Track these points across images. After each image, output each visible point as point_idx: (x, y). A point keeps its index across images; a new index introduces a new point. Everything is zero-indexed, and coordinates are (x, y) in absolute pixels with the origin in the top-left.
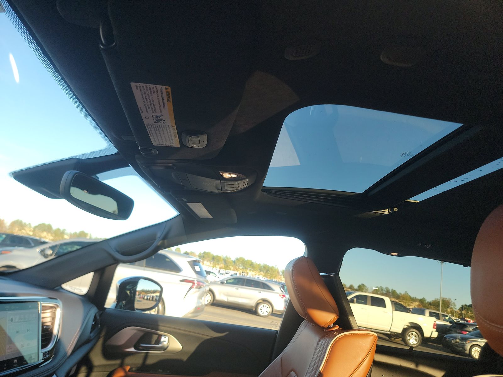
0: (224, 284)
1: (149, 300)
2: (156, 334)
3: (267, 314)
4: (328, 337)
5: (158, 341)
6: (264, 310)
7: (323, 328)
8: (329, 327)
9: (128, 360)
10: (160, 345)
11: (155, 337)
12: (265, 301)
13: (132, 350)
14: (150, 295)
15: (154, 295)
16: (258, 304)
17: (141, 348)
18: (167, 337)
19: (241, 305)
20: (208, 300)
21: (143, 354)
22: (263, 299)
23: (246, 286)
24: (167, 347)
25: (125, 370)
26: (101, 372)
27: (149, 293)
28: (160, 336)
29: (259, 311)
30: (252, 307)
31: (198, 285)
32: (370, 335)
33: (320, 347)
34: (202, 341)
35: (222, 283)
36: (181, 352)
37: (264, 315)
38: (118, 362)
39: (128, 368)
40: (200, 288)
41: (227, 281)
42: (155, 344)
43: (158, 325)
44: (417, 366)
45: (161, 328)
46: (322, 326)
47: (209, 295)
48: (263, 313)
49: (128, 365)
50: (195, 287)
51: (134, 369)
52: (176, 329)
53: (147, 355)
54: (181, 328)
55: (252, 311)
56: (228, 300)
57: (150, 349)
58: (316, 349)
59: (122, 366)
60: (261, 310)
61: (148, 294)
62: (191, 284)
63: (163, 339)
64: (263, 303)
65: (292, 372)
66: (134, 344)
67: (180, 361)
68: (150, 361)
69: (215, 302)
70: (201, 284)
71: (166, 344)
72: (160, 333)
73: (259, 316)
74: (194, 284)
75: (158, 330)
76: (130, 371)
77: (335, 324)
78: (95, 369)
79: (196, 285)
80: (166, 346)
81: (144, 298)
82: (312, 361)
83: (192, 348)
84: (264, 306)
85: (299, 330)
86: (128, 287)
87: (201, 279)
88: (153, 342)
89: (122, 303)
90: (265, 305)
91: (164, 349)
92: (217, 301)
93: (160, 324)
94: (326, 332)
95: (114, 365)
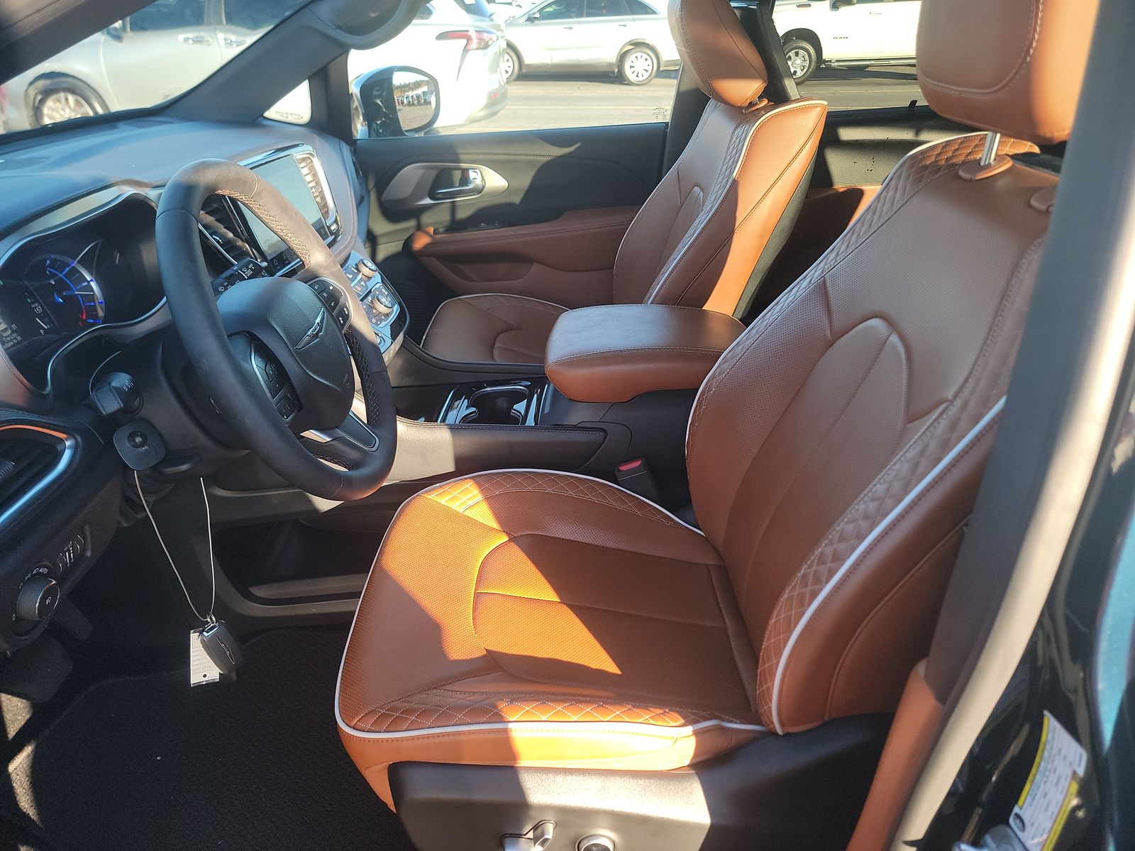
0: (536, 22)
1: (413, 104)
2: (458, 169)
3: (647, 75)
4: (747, 122)
5: (465, 180)
6: (638, 67)
7: (741, 108)
8: (751, 104)
9: (426, 218)
10: (471, 186)
11: (457, 175)
12: (638, 45)
13: (428, 201)
14: (410, 94)
15: (419, 91)
16: (623, 56)
17: (439, 196)
18: (478, 171)
19: (584, 66)
20: (508, 69)
21: (448, 205)
22: (632, 42)
23: (589, 15)
24: (483, 187)
25: (428, 233)
26: (391, 242)
27: (408, 91)
28: (465, 171)
29: (628, 72)
30: (611, 64)
31: (480, 39)
32: (815, 106)
33: (735, 142)
34: (538, 166)
35: (531, 20)
36: (507, 191)
37: (641, 78)
38: (412, 223)
39: (431, 230)
40: (486, 46)
41: (540, 11)
42: (460, 186)
43: (457, 154)
44: (917, 134)
45: (463, 157)
46: (739, 105)
47: (507, 57)
48: (637, 76)
49: (429, 225)
50: (474, 45)
51: (441, 230)
52: (488, 154)
53: (453, 205)
54: (498, 152)
55: (612, 75)
56: (552, 60)
57: (458, 194)
58: (729, 144)
59: (419, 227)
60: (633, 70)
61: (407, 93)
62: (464, 41)
63: (472, 175)
64: (634, 51)
65: (696, 188)
66: (427, 192)
67: (511, 205)
68: (462, 214)
69: (524, 71)
70: (485, 36)
71: (478, 182)
72: (464, 165)
73: (630, 84)
74: (469, 39)
75: (459, 161)
76: (435, 232)
77: (760, 98)
78: (380, 240)
79: (475, 40)
80: (481, 187)
81: (403, 103)
82: (723, 165)
83: (525, 181)
84: (639, 58)
85: (704, 116)
86: (375, 93)
87: (484, 24)
88: (457, 183)
89: (377, 124)
90: (639, 55)
91: (479, 190)
92: (528, 66)
93: (460, 151)
94: (746, 114)
95: (407, 229)
